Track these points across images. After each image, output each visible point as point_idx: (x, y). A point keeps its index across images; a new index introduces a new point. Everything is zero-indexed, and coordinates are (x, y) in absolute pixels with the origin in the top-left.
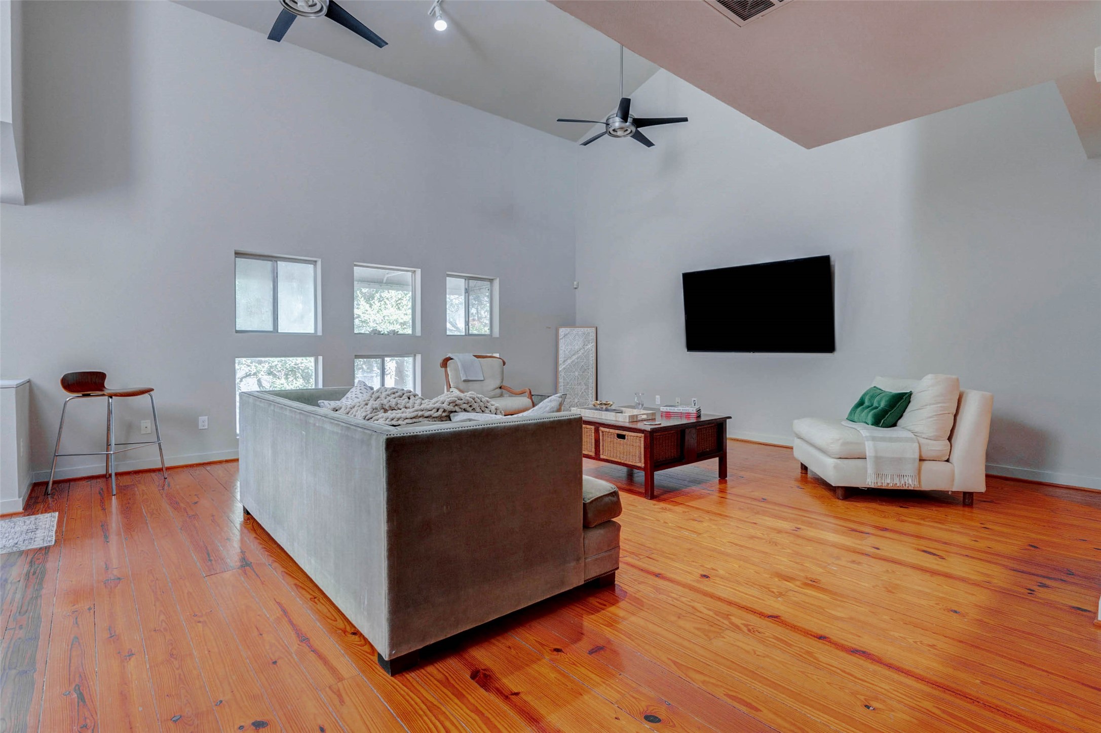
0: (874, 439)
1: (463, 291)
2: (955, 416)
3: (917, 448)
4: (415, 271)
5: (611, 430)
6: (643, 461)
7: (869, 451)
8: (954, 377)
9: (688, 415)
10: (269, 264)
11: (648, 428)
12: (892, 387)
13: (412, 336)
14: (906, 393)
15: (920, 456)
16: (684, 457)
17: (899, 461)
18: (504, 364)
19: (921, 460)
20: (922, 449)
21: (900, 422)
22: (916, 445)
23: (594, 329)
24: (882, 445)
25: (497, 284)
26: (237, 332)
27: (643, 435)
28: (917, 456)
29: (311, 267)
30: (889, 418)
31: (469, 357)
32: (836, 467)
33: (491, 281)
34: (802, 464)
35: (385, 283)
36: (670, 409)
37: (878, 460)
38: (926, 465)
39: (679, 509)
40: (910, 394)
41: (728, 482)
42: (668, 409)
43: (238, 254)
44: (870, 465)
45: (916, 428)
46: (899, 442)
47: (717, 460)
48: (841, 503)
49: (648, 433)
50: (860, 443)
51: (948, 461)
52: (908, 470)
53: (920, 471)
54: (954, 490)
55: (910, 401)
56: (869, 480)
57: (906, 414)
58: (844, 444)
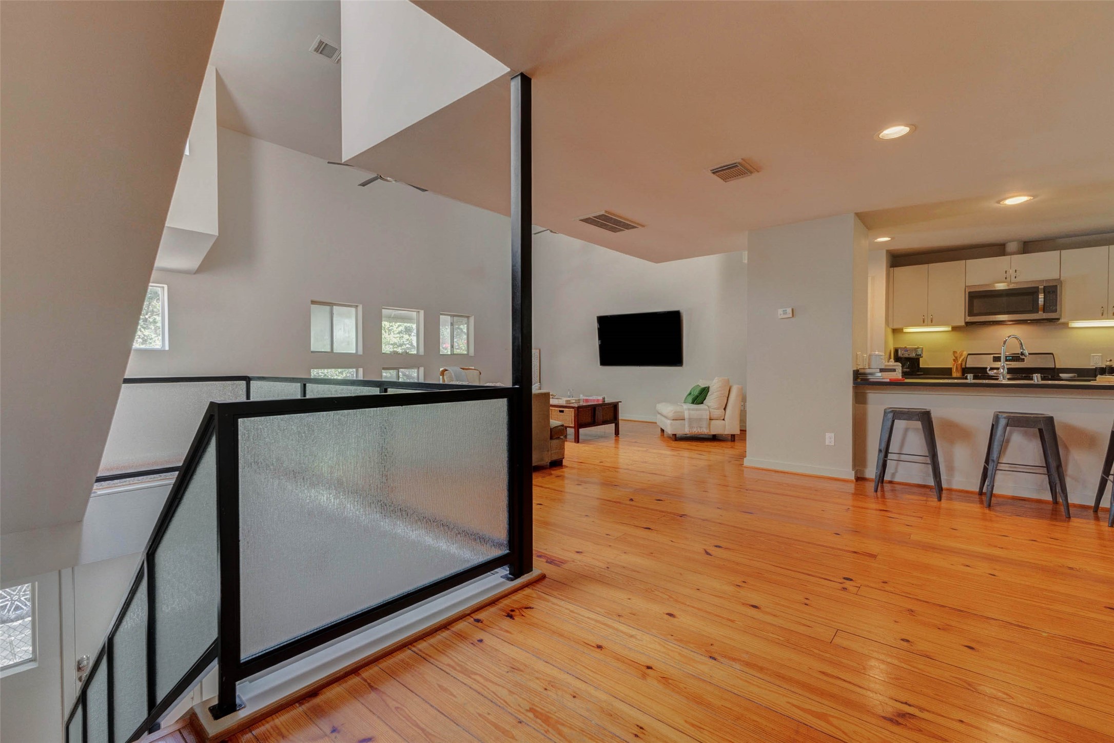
0: (689, 409)
1: (450, 324)
2: (728, 398)
3: (709, 413)
4: (419, 312)
5: (556, 409)
6: (573, 423)
7: (686, 417)
8: (726, 378)
9: (598, 400)
10: (328, 308)
11: (576, 405)
12: (703, 384)
13: (417, 356)
15: (710, 417)
16: (594, 423)
17: (700, 420)
18: (480, 374)
19: (710, 420)
20: (711, 414)
21: (705, 402)
23: (538, 350)
24: (692, 412)
25: (472, 320)
26: (312, 352)
27: (573, 410)
28: (708, 417)
29: (353, 310)
30: (699, 400)
31: (458, 369)
32: (671, 424)
33: (468, 317)
34: (661, 429)
35: (393, 318)
37: (690, 420)
38: (713, 422)
39: (592, 446)
40: (708, 388)
41: (620, 437)
42: (587, 398)
43: (313, 302)
44: (686, 423)
45: (709, 404)
46: (701, 411)
47: (613, 425)
48: (674, 442)
49: (576, 409)
50: (684, 412)
51: (724, 420)
52: (704, 424)
53: (710, 424)
54: (725, 433)
55: (709, 391)
56: (686, 430)
57: (707, 398)
58: (675, 412)
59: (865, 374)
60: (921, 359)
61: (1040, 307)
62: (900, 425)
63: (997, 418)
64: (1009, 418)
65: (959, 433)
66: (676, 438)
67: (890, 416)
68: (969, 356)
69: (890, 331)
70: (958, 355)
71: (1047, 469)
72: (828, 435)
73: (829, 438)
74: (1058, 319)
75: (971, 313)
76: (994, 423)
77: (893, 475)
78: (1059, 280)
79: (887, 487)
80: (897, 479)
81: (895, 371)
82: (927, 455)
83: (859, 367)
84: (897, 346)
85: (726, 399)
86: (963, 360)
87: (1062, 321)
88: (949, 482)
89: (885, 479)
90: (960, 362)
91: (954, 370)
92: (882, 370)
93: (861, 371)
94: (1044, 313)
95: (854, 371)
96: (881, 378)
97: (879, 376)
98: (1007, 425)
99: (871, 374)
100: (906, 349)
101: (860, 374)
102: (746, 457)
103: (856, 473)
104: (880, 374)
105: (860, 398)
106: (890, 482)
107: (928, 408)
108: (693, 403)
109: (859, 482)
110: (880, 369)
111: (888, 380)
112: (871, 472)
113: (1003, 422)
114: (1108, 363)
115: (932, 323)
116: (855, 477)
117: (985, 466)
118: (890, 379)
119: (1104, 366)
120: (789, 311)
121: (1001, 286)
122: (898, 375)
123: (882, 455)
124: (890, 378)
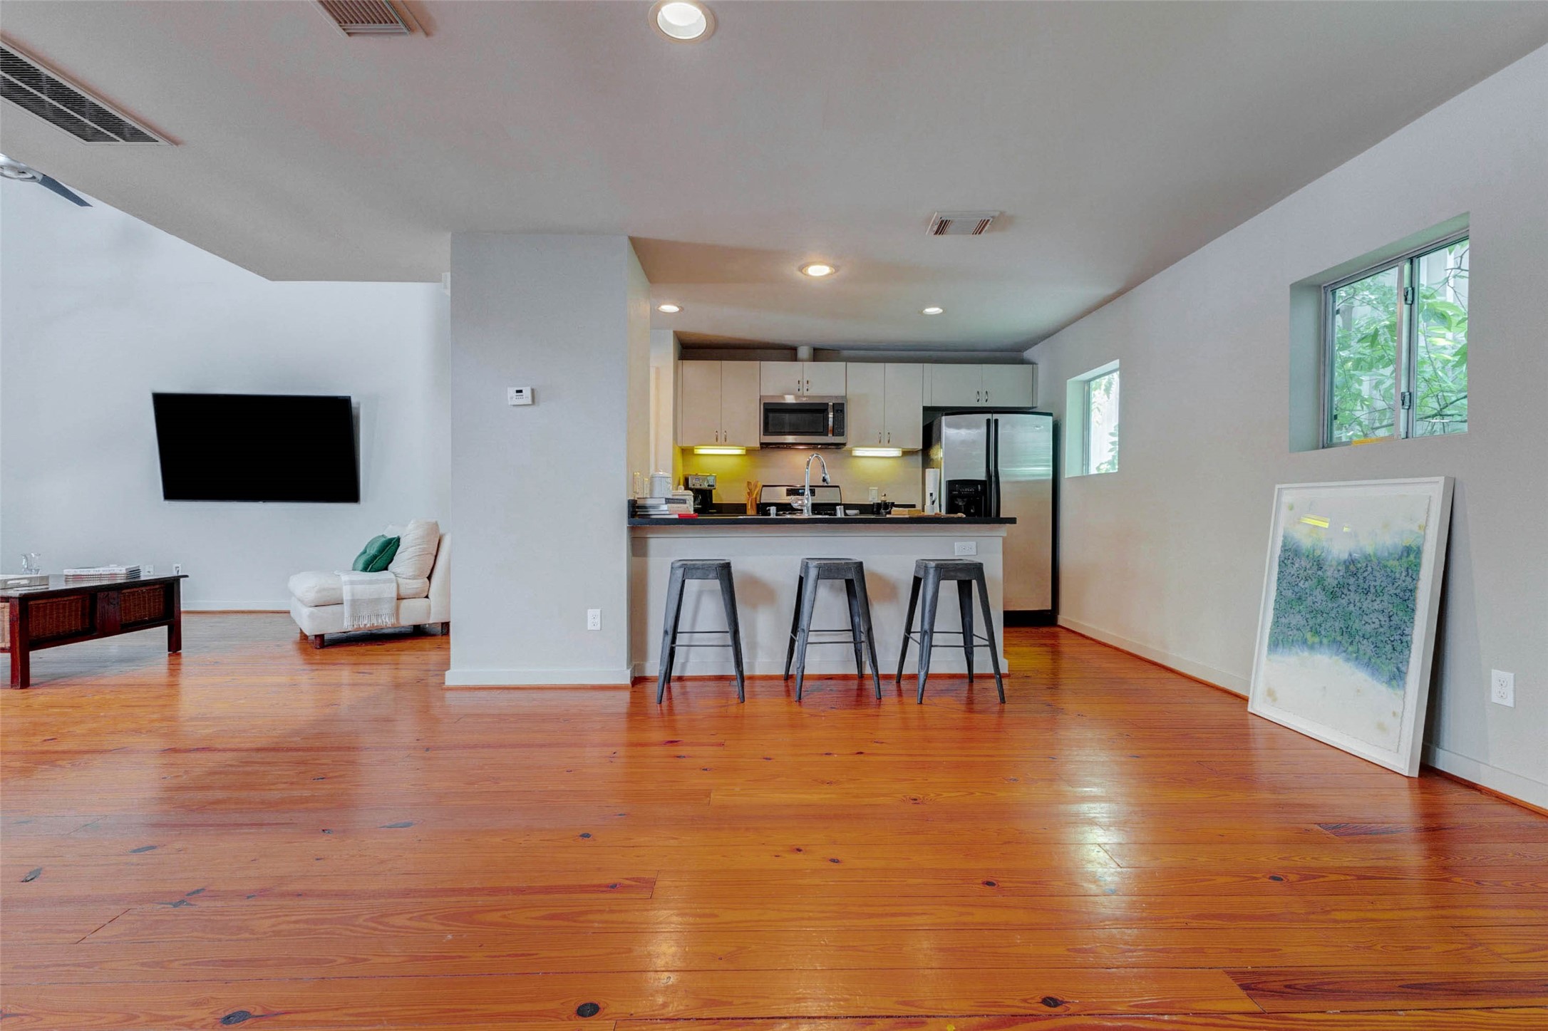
0: (354, 583)
2: (436, 556)
3: (396, 587)
6: (8, 639)
7: (347, 597)
8: (434, 520)
11: (15, 594)
12: (391, 534)
14: (394, 538)
15: (398, 595)
17: (377, 601)
19: (398, 599)
20: (401, 589)
21: (390, 565)
22: (394, 585)
24: (359, 588)
27: (8, 604)
28: (394, 595)
30: (378, 563)
32: (311, 616)
36: (81, 571)
37: (354, 602)
38: (404, 602)
40: (398, 539)
41: (186, 656)
42: (78, 572)
44: (346, 608)
45: (398, 570)
46: (381, 584)
47: (164, 629)
48: (318, 651)
49: (17, 602)
50: (341, 589)
51: (427, 597)
52: (386, 609)
53: (398, 608)
54: (431, 622)
55: (399, 546)
56: (345, 623)
57: (395, 558)
58: (319, 591)
59: (644, 507)
60: (713, 491)
61: (829, 429)
62: (692, 585)
63: (805, 567)
64: (819, 567)
65: (764, 592)
66: (323, 642)
67: (680, 572)
68: (764, 488)
69: (678, 451)
70: (752, 487)
71: (854, 633)
72: (591, 612)
73: (593, 618)
74: (844, 444)
75: (767, 430)
76: (803, 575)
77: (684, 665)
78: (845, 397)
79: (675, 686)
80: (689, 673)
81: (685, 503)
82: (728, 630)
83: (637, 496)
84: (687, 473)
85: (433, 558)
86: (757, 493)
87: (848, 446)
88: (752, 665)
89: (672, 675)
90: (754, 496)
91: (749, 507)
92: (668, 501)
93: (640, 502)
94: (833, 435)
95: (629, 501)
96: (668, 513)
97: (665, 510)
98: (818, 577)
99: (654, 507)
100: (697, 477)
101: (639, 507)
102: (449, 669)
103: (633, 671)
104: (665, 507)
105: (638, 547)
106: (680, 679)
107: (727, 558)
108: (365, 569)
109: (639, 686)
110: (666, 499)
111: (677, 517)
112: (654, 667)
113: (813, 573)
114: (883, 498)
115: (725, 442)
116: (631, 677)
117: (791, 637)
118: (679, 515)
119: (880, 502)
120: (527, 392)
121: (790, 399)
122: (689, 508)
123: (669, 637)
124: (680, 513)
